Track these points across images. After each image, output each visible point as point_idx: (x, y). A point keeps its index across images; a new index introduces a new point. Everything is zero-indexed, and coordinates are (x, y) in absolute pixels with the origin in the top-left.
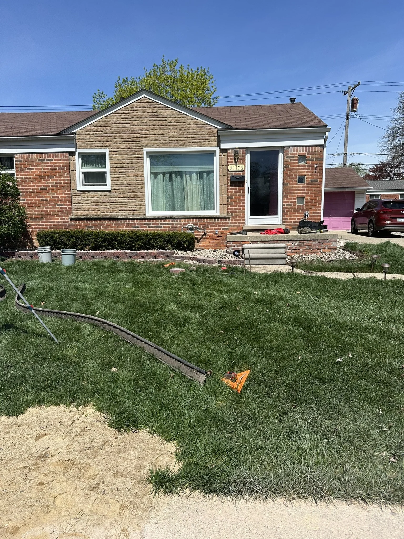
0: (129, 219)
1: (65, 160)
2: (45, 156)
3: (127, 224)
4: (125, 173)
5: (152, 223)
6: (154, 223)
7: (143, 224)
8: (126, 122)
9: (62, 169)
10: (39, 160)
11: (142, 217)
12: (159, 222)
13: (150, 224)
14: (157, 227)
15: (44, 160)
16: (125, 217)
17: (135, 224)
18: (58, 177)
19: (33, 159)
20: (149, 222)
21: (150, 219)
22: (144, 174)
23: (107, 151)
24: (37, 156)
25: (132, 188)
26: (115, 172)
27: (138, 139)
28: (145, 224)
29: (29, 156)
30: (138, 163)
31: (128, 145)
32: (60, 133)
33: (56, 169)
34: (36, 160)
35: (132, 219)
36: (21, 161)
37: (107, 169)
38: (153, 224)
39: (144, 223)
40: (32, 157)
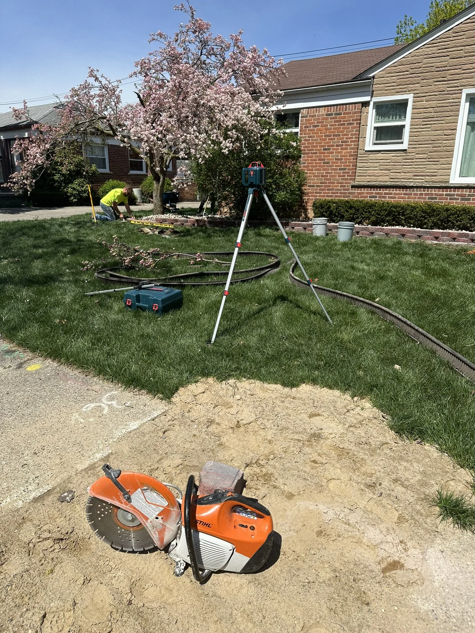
0: (425, 187)
1: (356, 113)
2: (334, 109)
3: (422, 194)
4: (429, 126)
5: (456, 193)
6: (459, 193)
7: (443, 195)
8: (443, 54)
9: (350, 124)
10: (327, 115)
11: (443, 185)
12: (466, 192)
13: (454, 195)
14: (462, 199)
15: (332, 114)
16: (420, 185)
17: (432, 194)
18: (345, 135)
19: (321, 113)
20: (452, 193)
21: (455, 188)
22: (456, 126)
23: (410, 97)
24: (325, 110)
25: (436, 145)
26: (417, 125)
27: (457, 77)
28: (446, 195)
29: (316, 110)
30: (451, 111)
31: (441, 86)
32: (355, 79)
33: (344, 124)
34: (323, 115)
35: (428, 188)
36: (307, 117)
37: (407, 122)
38: (457, 195)
39: (445, 193)
40: (319, 112)
